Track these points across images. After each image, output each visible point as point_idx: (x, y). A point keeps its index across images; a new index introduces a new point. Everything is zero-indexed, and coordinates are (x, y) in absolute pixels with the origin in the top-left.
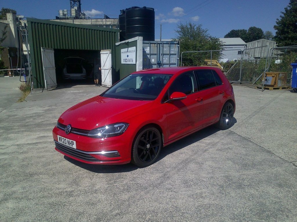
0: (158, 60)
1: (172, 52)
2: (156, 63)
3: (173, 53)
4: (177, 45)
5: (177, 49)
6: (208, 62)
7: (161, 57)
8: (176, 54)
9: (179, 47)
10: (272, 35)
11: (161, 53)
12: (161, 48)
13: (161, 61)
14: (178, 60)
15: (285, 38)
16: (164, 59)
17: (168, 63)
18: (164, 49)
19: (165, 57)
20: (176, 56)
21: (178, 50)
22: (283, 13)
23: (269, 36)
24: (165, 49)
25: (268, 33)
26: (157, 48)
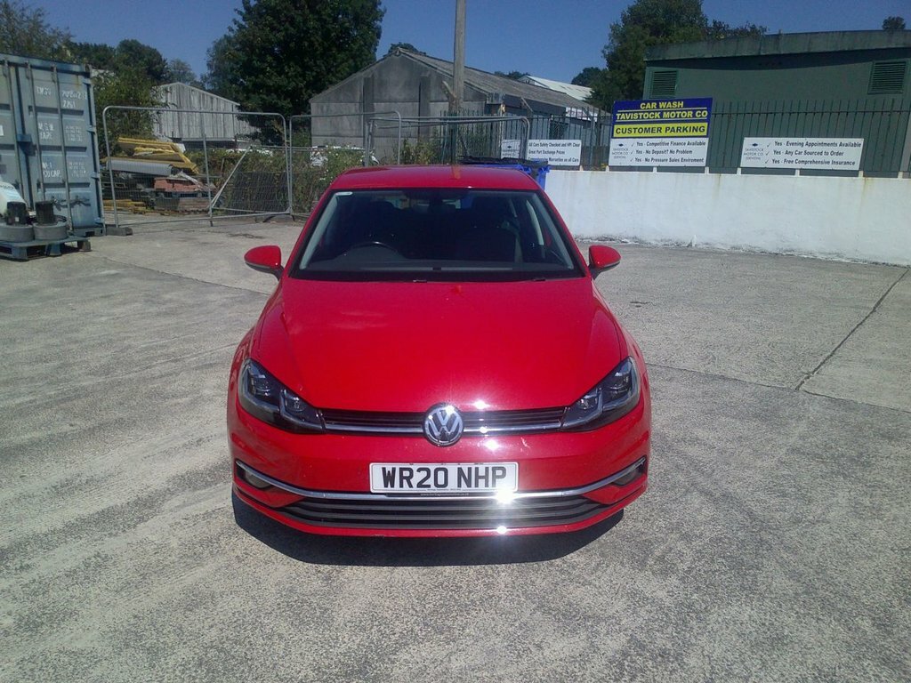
0: (19, 131)
1: (67, 105)
2: (11, 140)
3: (72, 107)
4: (81, 78)
5: (82, 94)
6: (138, 145)
7: (29, 117)
8: (80, 113)
9: (88, 85)
10: (190, 74)
11: (27, 102)
12: (24, 82)
13: (30, 136)
14: (93, 133)
15: (257, 88)
16: (40, 126)
17: (58, 143)
18: (37, 88)
19: (43, 121)
20: (84, 119)
21: (86, 98)
22: (240, 13)
23: (184, 73)
24: (40, 90)
25: (178, 64)
26: (11, 82)
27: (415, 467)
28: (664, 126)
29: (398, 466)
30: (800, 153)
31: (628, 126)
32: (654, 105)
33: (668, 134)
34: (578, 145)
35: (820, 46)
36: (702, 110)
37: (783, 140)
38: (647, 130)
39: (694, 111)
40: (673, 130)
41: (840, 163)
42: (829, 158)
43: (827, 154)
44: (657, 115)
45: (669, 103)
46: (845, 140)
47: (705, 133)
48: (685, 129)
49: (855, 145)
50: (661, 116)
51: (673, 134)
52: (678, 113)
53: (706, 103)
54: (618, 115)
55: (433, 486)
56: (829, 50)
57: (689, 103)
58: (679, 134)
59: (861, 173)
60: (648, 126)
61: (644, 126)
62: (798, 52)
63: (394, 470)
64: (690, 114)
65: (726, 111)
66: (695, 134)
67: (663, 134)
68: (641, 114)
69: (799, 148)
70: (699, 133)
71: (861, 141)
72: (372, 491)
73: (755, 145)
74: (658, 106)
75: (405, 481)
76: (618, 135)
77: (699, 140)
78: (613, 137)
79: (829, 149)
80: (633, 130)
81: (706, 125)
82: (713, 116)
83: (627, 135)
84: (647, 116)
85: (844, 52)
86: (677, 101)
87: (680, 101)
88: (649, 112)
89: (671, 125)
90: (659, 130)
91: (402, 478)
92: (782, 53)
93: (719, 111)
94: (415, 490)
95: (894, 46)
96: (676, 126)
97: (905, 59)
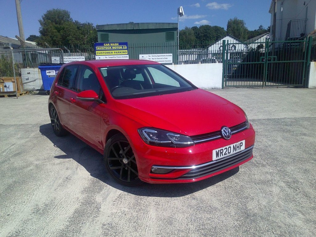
27: (224, 148)
28: (113, 51)
29: (220, 149)
30: (156, 59)
31: (101, 52)
32: (109, 44)
33: (115, 54)
34: (84, 58)
35: (151, 27)
36: (125, 46)
37: (151, 55)
38: (108, 53)
39: (122, 47)
40: (116, 53)
41: (167, 61)
42: (164, 60)
43: (163, 59)
44: (110, 48)
45: (114, 44)
46: (168, 54)
47: (127, 54)
48: (120, 52)
49: (170, 56)
50: (112, 48)
51: (117, 54)
52: (117, 47)
53: (126, 44)
54: (97, 48)
55: (228, 154)
56: (153, 28)
57: (120, 44)
58: (118, 54)
59: (173, 64)
60: (108, 51)
61: (106, 51)
62: (145, 28)
63: (219, 151)
64: (121, 47)
65: (132, 46)
66: (124, 54)
67: (113, 54)
68: (105, 47)
69: (155, 57)
70: (125, 54)
71: (171, 54)
72: (213, 160)
73: (143, 57)
74: (110, 45)
75: (221, 154)
76: (98, 55)
77: (126, 56)
78: (96, 55)
79: (164, 57)
80: (103, 53)
81: (127, 51)
82: (128, 48)
83: (101, 54)
84: (107, 48)
85: (158, 29)
86: (116, 43)
87: (117, 43)
88: (107, 47)
89: (116, 51)
90: (112, 53)
91: (221, 153)
92: (140, 29)
93: (130, 46)
94: (224, 156)
95: (170, 28)
96: (117, 51)
97: (174, 31)
